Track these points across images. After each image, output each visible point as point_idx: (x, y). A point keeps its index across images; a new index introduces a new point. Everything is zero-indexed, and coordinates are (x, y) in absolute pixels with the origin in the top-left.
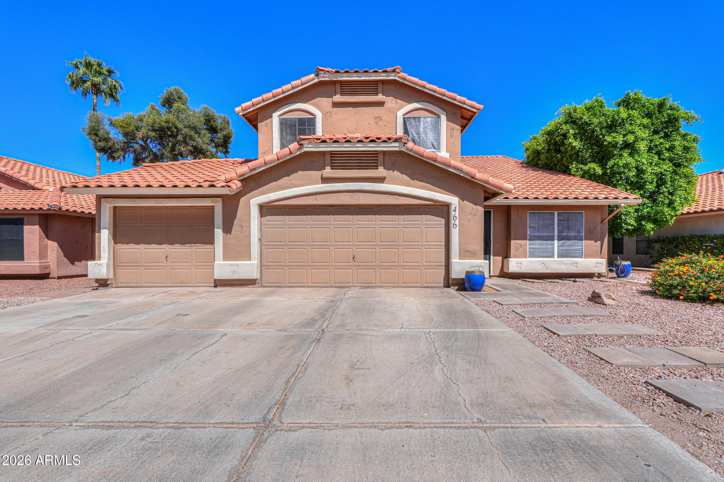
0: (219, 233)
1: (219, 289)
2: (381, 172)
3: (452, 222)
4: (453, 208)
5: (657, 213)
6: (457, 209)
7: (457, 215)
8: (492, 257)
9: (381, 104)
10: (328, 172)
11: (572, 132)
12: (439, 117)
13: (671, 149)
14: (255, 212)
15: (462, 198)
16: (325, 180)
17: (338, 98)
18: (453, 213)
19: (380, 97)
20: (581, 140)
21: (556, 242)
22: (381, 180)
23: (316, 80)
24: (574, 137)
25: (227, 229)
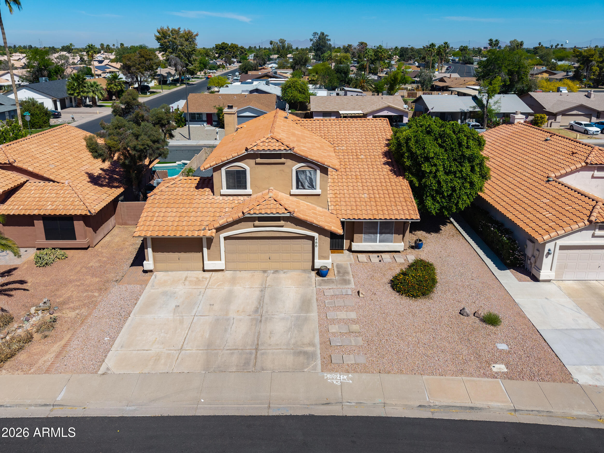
0: (205, 250)
1: (206, 273)
2: (282, 223)
3: (315, 244)
4: (315, 239)
5: (450, 207)
6: (318, 239)
7: (317, 242)
8: (345, 240)
9: (284, 164)
10: (257, 223)
11: (406, 155)
12: (316, 170)
13: (461, 171)
14: (222, 240)
15: (320, 234)
16: (255, 227)
17: (259, 160)
18: (315, 241)
19: (283, 160)
20: (411, 161)
21: (378, 235)
22: (282, 226)
23: (246, 153)
24: (408, 157)
25: (209, 248)
